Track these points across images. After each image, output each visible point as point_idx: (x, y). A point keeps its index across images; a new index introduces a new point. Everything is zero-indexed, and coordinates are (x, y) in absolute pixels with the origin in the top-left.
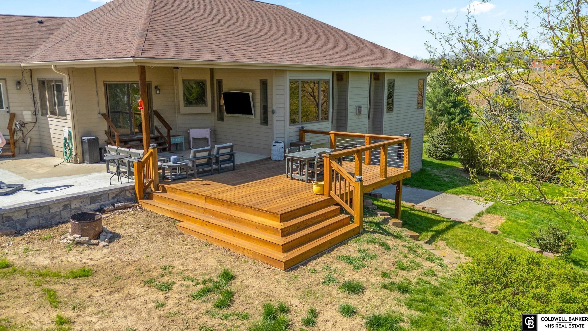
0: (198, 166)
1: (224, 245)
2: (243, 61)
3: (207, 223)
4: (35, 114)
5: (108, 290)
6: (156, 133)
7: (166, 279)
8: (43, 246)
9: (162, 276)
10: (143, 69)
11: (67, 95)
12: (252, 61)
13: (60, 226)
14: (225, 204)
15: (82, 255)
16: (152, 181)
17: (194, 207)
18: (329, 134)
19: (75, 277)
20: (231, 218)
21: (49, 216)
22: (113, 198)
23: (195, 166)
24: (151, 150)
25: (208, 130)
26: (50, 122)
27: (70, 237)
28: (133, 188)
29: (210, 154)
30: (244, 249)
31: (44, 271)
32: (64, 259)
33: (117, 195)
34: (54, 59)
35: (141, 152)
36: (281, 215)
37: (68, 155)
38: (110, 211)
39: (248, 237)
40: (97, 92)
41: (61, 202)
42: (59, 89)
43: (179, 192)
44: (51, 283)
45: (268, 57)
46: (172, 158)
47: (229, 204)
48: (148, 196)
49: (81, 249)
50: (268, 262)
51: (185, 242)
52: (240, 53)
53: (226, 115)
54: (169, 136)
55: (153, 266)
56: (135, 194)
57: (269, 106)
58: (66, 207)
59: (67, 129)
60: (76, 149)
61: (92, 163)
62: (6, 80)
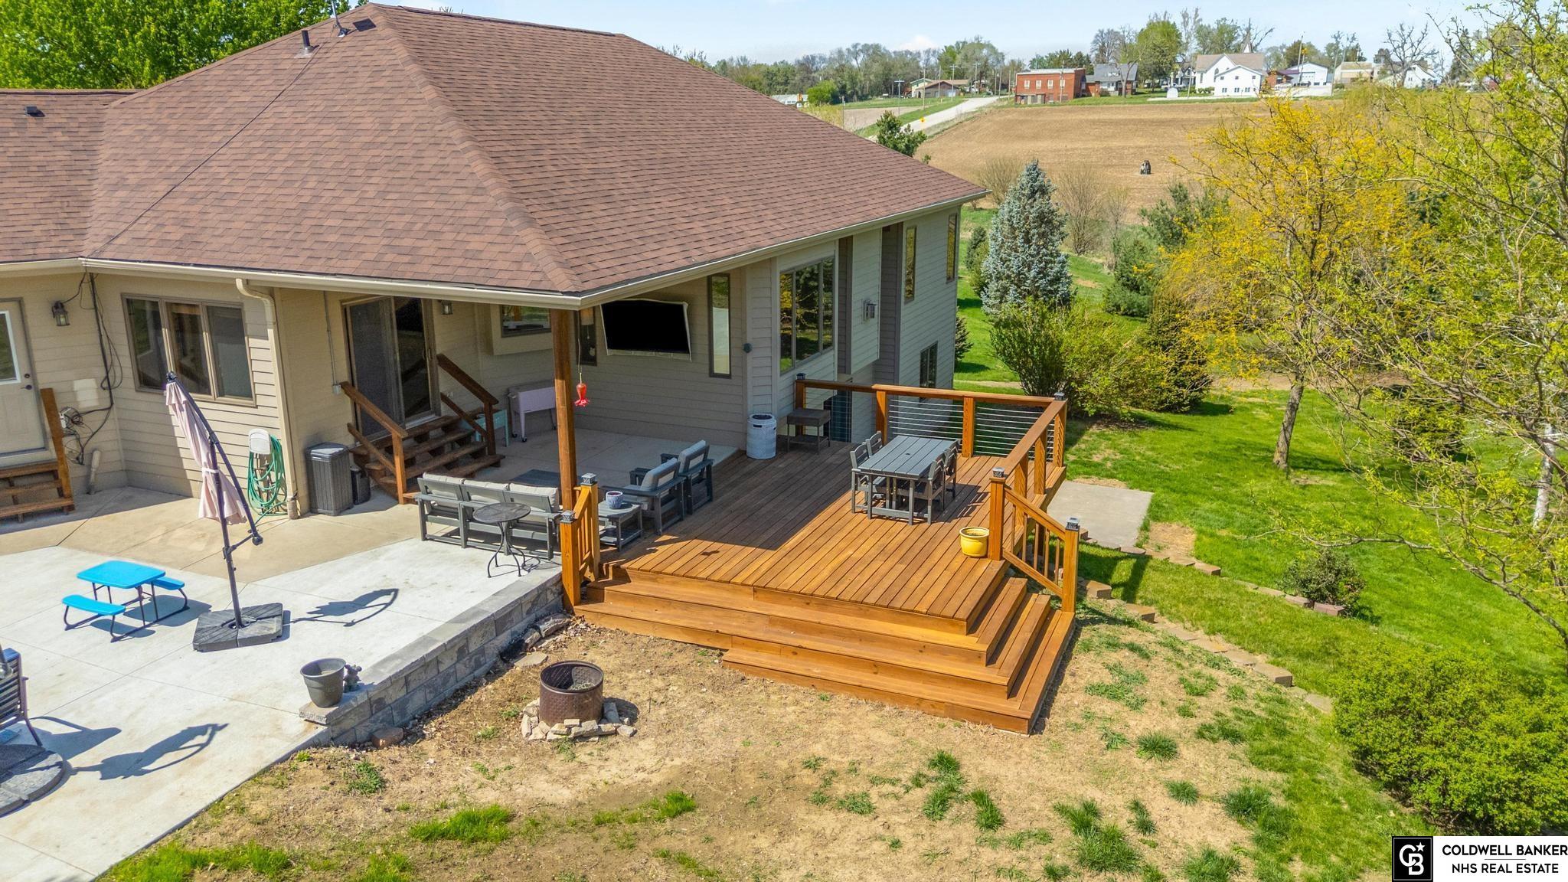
4: (108, 386)
5: (770, 833)
7: (841, 788)
8: (504, 756)
9: (827, 782)
11: (263, 346)
16: (590, 558)
17: (737, 614)
19: (673, 816)
20: (846, 634)
21: (441, 681)
22: (528, 612)
24: (585, 489)
28: (558, 581)
29: (674, 476)
31: (591, 813)
32: (589, 778)
33: (533, 603)
36: (967, 620)
38: (534, 645)
39: (916, 673)
40: (329, 330)
47: (826, 602)
53: (609, 353)
54: (490, 420)
55: (783, 764)
56: (566, 595)
57: (734, 333)
58: (462, 651)
59: (260, 431)
60: (295, 481)
61: (339, 511)
62: (19, 301)
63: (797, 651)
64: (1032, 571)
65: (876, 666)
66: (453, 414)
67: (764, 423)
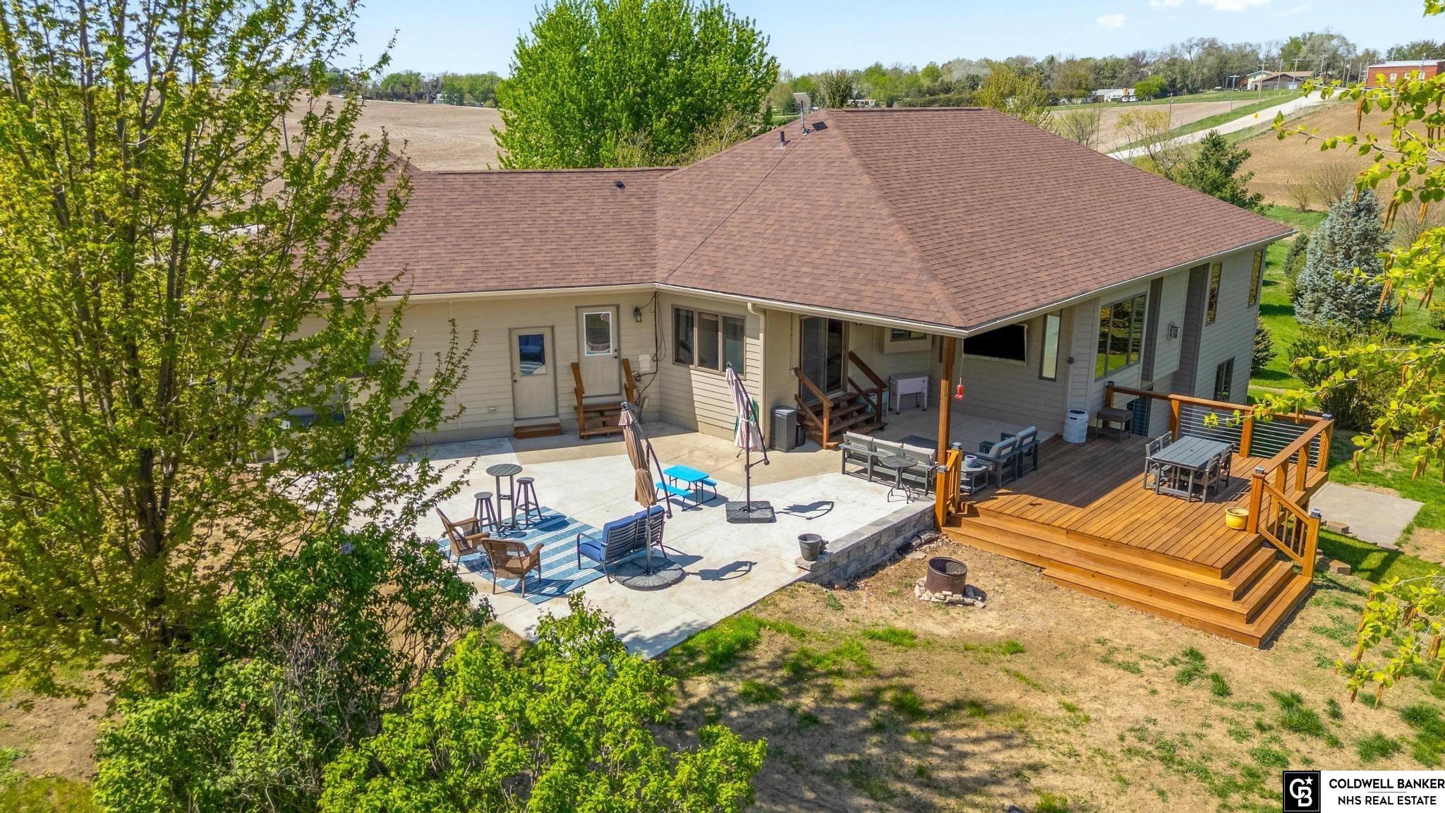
3: (1091, 573)
4: (656, 359)
7: (1120, 657)
9: (1110, 652)
11: (756, 342)
14: (1107, 544)
15: (972, 621)
16: (953, 497)
17: (1054, 546)
18: (1169, 399)
23: (1000, 470)
24: (954, 452)
25: (926, 379)
28: (934, 511)
30: (1180, 615)
33: (917, 522)
36: (1222, 569)
40: (791, 335)
47: (1114, 544)
48: (956, 522)
49: (960, 611)
50: (1229, 635)
54: (880, 398)
55: (1082, 638)
56: (937, 519)
60: (764, 427)
61: (790, 449)
62: (618, 307)
63: (1095, 574)
64: (1281, 545)
65: (1151, 591)
66: (855, 391)
67: (1079, 417)
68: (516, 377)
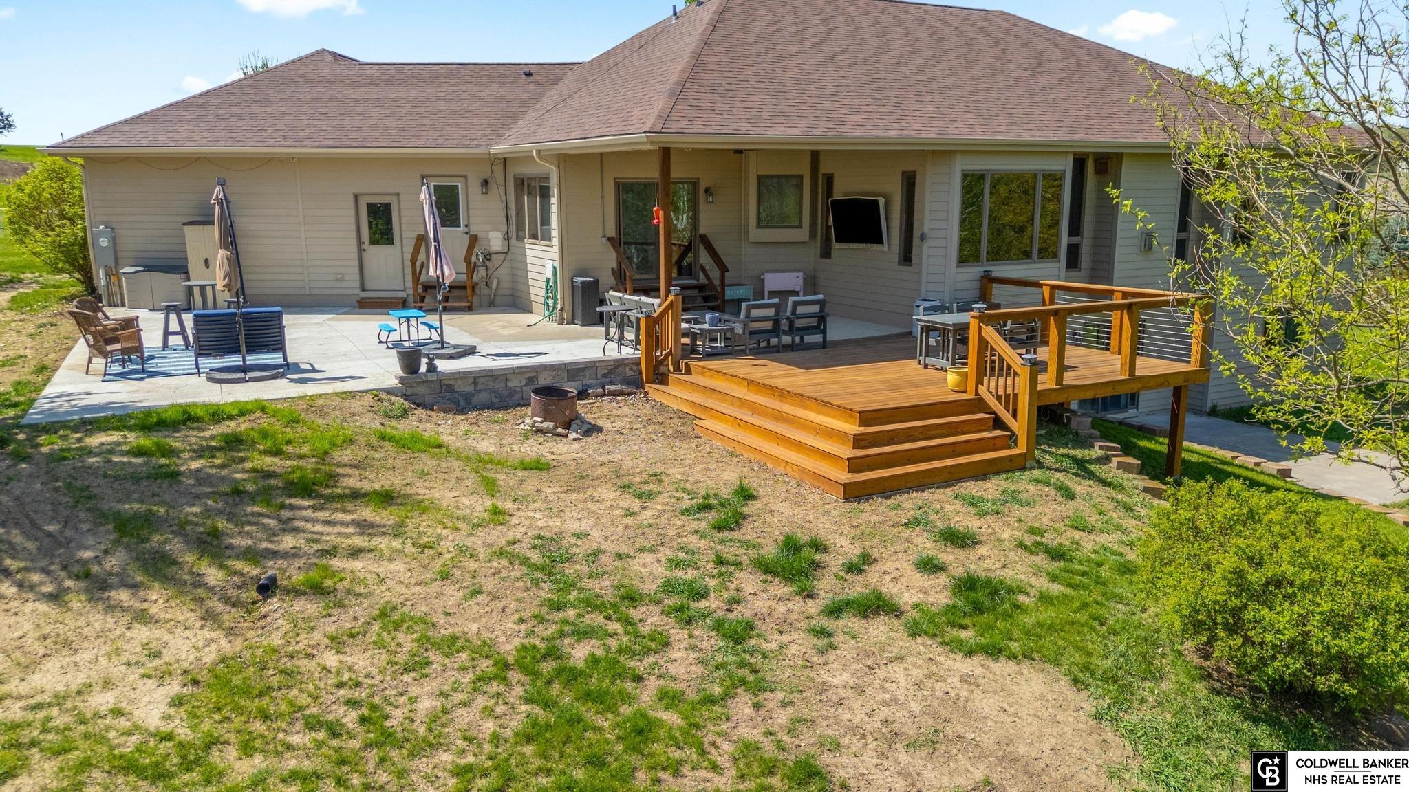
0: (752, 333)
1: (759, 457)
2: (857, 134)
3: (740, 422)
4: (507, 238)
5: (565, 488)
6: (702, 276)
7: (651, 487)
8: (491, 430)
9: (646, 483)
10: (666, 153)
11: (554, 201)
12: (879, 134)
13: (520, 409)
14: (776, 394)
15: (541, 447)
16: (670, 353)
17: (727, 397)
18: (1041, 286)
19: (525, 469)
20: (780, 417)
21: (505, 393)
22: (604, 376)
23: (747, 333)
24: (670, 298)
25: (800, 274)
26: (528, 252)
27: (528, 421)
28: (637, 363)
29: (777, 313)
30: (787, 462)
31: (486, 458)
32: (515, 448)
33: (610, 371)
34: (538, 139)
35: (656, 301)
36: (860, 412)
37: (551, 309)
38: (596, 397)
39: (799, 446)
40: (603, 197)
41: (524, 373)
42: (545, 193)
43: (709, 373)
44: (494, 471)
45: (917, 125)
46: (708, 316)
47: (783, 394)
48: (660, 378)
49: (541, 440)
50: (820, 484)
51: (699, 449)
52: (858, 118)
53: (836, 245)
54: (723, 285)
55: (638, 470)
56: (641, 373)
57: (916, 226)
58: (530, 380)
59: (551, 262)
60: (563, 298)
61: (586, 324)
62: (465, 176)
64: (999, 409)
65: (779, 439)
68: (364, 247)
